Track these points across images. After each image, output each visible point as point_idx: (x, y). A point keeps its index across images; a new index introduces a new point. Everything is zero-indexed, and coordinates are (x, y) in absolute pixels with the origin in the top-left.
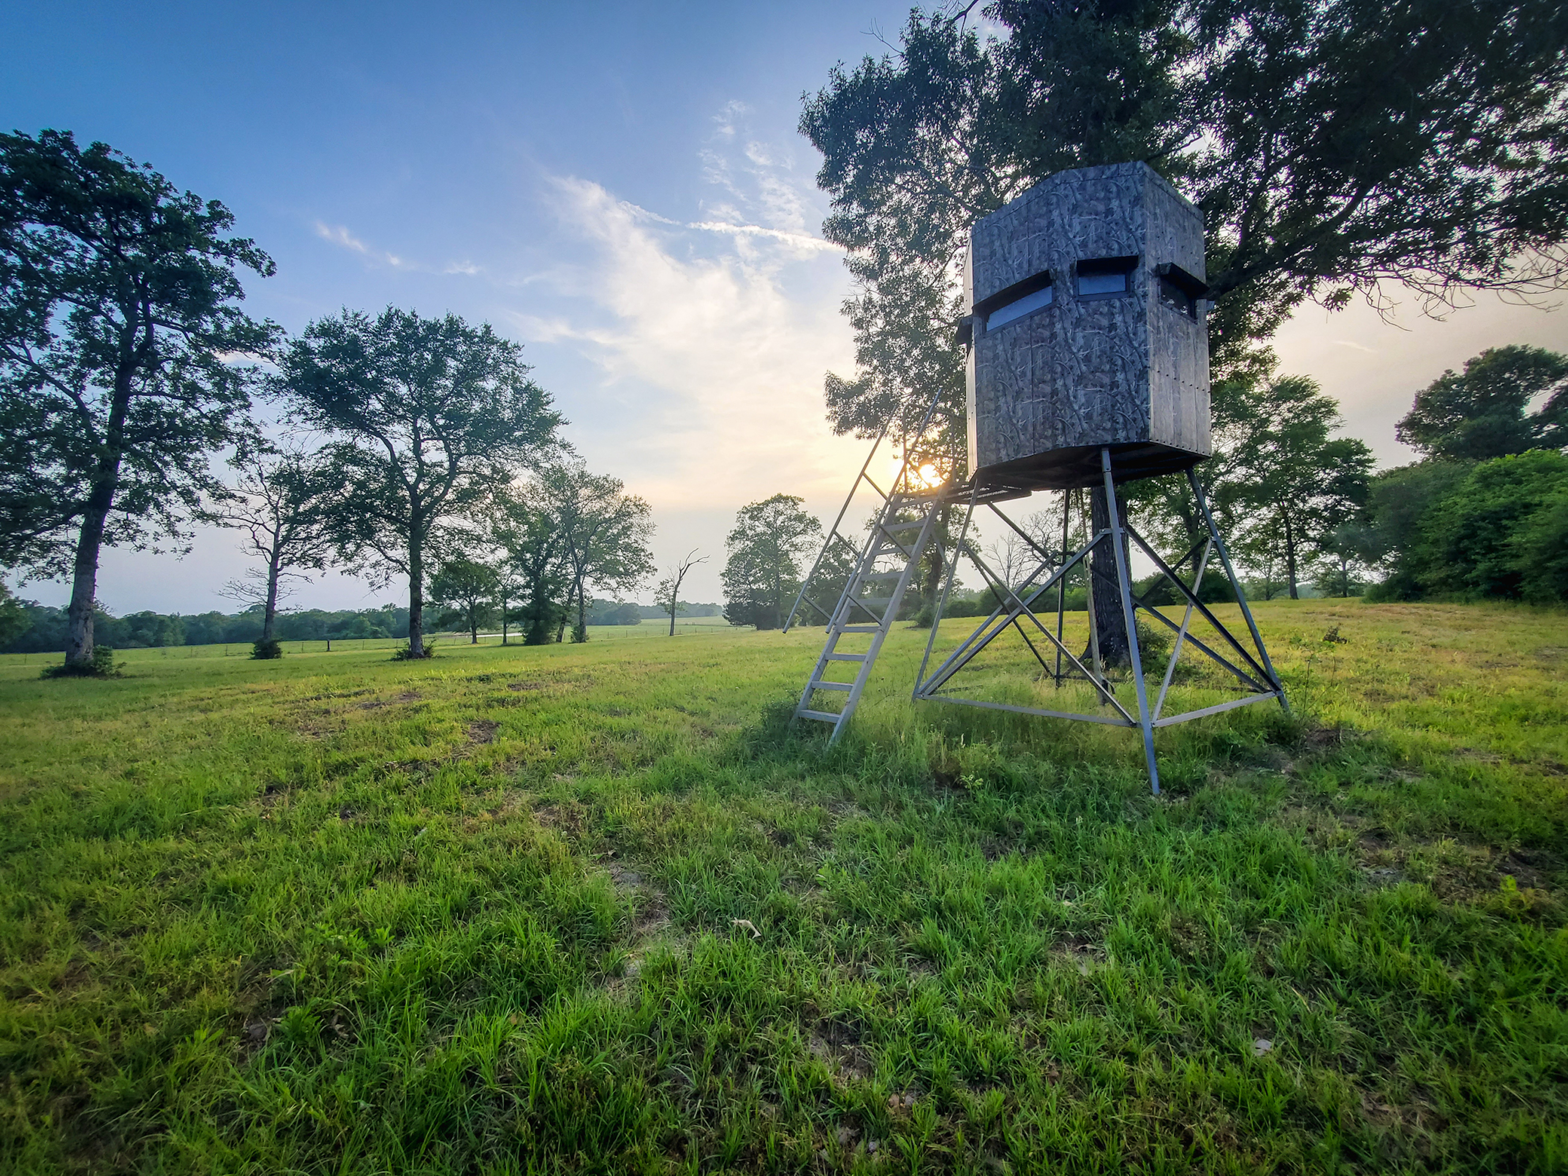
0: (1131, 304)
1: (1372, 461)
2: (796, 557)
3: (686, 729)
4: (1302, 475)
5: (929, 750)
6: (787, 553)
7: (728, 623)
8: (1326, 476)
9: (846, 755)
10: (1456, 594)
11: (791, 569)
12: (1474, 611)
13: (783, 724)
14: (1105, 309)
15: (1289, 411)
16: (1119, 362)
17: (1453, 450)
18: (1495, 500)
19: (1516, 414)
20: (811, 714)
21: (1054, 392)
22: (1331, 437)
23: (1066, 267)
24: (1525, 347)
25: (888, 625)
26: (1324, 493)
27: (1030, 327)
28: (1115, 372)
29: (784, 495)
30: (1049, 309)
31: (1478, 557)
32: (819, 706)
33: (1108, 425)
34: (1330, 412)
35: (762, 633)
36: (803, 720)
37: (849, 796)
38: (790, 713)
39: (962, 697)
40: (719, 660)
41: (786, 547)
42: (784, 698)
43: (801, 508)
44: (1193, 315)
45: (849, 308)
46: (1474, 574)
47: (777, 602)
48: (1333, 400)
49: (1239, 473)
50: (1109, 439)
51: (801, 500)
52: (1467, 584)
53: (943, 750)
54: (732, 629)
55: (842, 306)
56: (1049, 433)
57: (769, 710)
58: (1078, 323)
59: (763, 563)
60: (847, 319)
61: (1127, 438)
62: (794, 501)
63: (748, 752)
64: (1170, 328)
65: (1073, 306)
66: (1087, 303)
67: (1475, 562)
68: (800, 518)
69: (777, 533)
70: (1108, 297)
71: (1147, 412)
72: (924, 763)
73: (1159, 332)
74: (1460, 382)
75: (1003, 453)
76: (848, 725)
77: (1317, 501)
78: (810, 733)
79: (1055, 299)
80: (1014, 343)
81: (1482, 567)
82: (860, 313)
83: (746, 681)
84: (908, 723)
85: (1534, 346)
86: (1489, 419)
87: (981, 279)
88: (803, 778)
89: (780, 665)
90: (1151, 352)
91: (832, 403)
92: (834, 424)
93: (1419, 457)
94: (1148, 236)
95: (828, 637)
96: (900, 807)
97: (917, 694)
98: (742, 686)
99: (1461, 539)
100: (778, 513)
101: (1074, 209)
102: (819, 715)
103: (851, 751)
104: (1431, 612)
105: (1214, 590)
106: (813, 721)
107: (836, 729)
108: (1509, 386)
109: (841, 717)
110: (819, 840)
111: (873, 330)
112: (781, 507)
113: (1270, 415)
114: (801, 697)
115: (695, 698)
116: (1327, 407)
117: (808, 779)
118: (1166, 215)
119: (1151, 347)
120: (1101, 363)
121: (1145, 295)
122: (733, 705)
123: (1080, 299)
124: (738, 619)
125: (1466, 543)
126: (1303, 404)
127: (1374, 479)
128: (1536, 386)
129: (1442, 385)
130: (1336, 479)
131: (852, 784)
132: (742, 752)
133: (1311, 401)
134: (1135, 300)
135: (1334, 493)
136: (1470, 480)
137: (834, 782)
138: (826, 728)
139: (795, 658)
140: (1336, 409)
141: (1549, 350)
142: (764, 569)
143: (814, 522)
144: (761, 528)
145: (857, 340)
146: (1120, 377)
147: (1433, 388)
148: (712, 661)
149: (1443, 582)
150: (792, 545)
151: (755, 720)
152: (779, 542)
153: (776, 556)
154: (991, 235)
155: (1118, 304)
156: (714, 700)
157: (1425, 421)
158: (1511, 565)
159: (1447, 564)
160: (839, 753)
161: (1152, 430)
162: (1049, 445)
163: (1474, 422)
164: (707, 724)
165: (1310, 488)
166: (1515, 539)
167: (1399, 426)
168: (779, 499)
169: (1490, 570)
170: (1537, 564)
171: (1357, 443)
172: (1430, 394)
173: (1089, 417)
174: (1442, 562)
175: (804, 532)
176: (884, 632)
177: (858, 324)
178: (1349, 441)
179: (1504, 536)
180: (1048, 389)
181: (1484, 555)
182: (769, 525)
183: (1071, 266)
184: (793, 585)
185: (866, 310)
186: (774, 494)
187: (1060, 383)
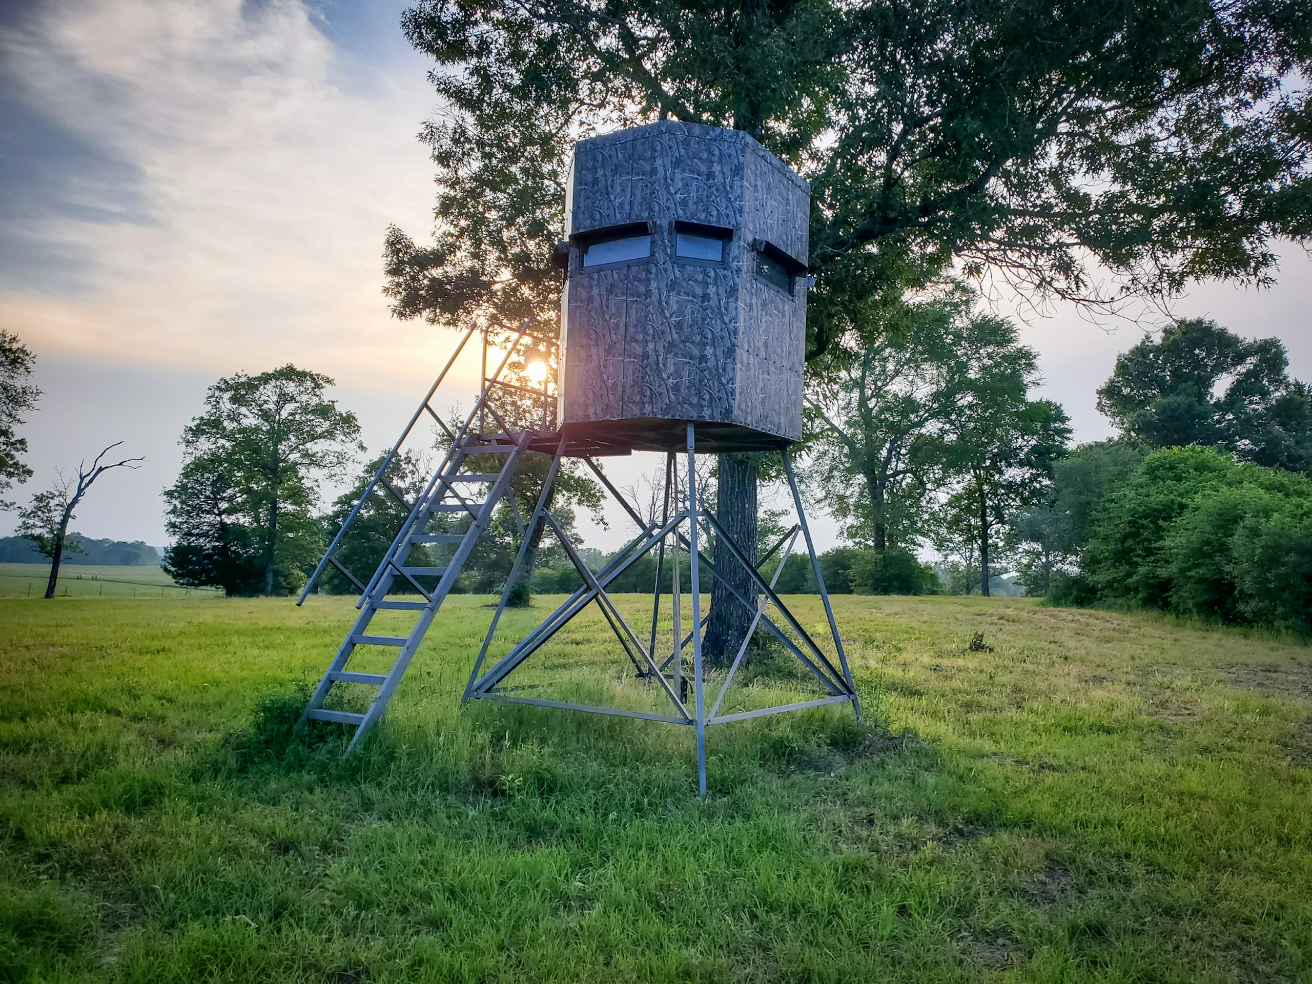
0: (725, 276)
1: (1070, 431)
2: (310, 476)
3: (129, 737)
4: (1001, 439)
5: (472, 754)
6: (293, 467)
7: (170, 580)
8: (1025, 443)
9: (369, 762)
10: (1120, 601)
11: (299, 496)
12: (1127, 621)
13: (285, 727)
14: (700, 277)
15: (990, 356)
16: (710, 336)
17: (1145, 427)
18: (1158, 497)
19: (1201, 396)
20: (323, 714)
21: (645, 355)
22: (1032, 396)
23: (665, 223)
24: (1210, 322)
25: (440, 600)
26: (1022, 464)
27: (627, 277)
28: (705, 345)
29: (299, 368)
30: (646, 263)
31: (1139, 560)
32: (339, 704)
33: (695, 400)
34: (1030, 366)
35: (236, 601)
36: (313, 722)
37: (367, 805)
38: (297, 714)
39: (522, 695)
40: (168, 644)
41: (294, 457)
42: (290, 692)
43: (327, 394)
44: (791, 292)
45: (431, 133)
46: (1135, 578)
47: (269, 549)
48: (1034, 351)
49: (932, 427)
50: (694, 415)
51: (329, 381)
52: (1128, 590)
53: (489, 753)
54: (179, 592)
55: (422, 129)
56: (637, 398)
57: (265, 709)
58: (673, 286)
59: (248, 479)
60: (428, 150)
61: (712, 416)
62: (318, 382)
63: (233, 763)
64: (764, 304)
65: (669, 266)
66: (683, 266)
67: (1137, 564)
68: (324, 411)
69: (278, 434)
70: (703, 264)
71: (733, 393)
72: (464, 767)
73: (751, 309)
74: (1158, 350)
75: (591, 411)
76: (375, 727)
77: (1014, 474)
78: (322, 738)
79: (653, 254)
80: (610, 290)
81: (1142, 570)
82: (447, 143)
83: (220, 675)
84: (452, 722)
85: (1220, 324)
86: (1179, 399)
87: (582, 205)
88: (311, 790)
89: (273, 653)
90: (741, 330)
91: (395, 271)
92: (395, 301)
93: (1116, 433)
94: (746, 209)
95: (358, 614)
96: (427, 813)
97: (471, 692)
98: (216, 683)
99: (1126, 537)
100: (284, 398)
101: (677, 163)
102: (338, 715)
103: (376, 758)
104: (1091, 621)
105: (897, 577)
106: (329, 723)
107: (358, 732)
108: (1197, 363)
109: (366, 717)
110: (326, 847)
111: (463, 173)
112: (291, 387)
113: (969, 359)
114: (314, 692)
115: (136, 698)
116: (1025, 358)
117: (317, 790)
118: (769, 188)
119: (741, 325)
120: (692, 333)
121: (739, 270)
122: (204, 707)
123: (677, 261)
124: (192, 574)
125: (1130, 542)
126: (1002, 351)
127: (1072, 453)
128: (1220, 368)
129: (1141, 352)
130: (1034, 449)
131: (373, 793)
132: (225, 763)
133: (1012, 348)
134: (728, 273)
135: (1032, 466)
136: (1141, 469)
137: (352, 791)
138: (346, 730)
139: (300, 644)
140: (1037, 362)
141: (1231, 331)
142: (249, 491)
143: (348, 423)
144: (250, 420)
145: (439, 181)
146: (709, 351)
147: (1132, 352)
148: (155, 644)
149: (1109, 585)
150: (306, 455)
151: (244, 723)
152: (282, 447)
153: (274, 470)
154: (595, 160)
155: (712, 274)
156: (170, 701)
157: (1126, 391)
158: (1164, 572)
159: (1113, 566)
160: (360, 760)
161: (736, 412)
162: (637, 411)
163: (1166, 401)
164: (166, 731)
165: (1008, 456)
166: (1168, 543)
167: (1099, 392)
168: (289, 373)
169: (1146, 576)
170: (1182, 571)
171: (1057, 408)
172: (1130, 360)
173: (676, 388)
174: (1109, 562)
175: (329, 434)
176: (433, 610)
177: (443, 159)
178: (1049, 403)
179: (1161, 538)
180: (639, 350)
181: (1144, 557)
182: (266, 416)
183: (670, 224)
184: (298, 522)
185: (456, 142)
186: (281, 365)
187: (651, 346)
